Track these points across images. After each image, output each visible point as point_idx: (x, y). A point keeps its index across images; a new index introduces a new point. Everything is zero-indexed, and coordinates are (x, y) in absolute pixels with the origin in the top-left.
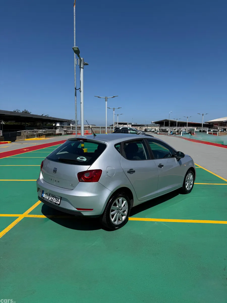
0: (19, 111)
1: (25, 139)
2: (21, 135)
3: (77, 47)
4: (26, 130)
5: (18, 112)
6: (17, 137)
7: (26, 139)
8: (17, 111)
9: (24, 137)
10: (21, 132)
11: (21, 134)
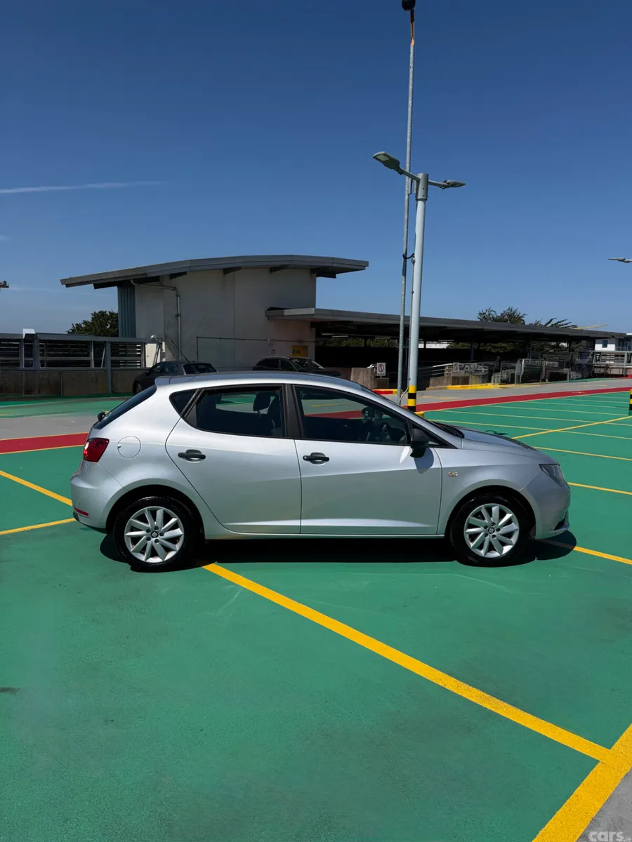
0: (493, 313)
1: (448, 384)
2: (443, 375)
3: (383, 152)
4: (454, 363)
5: (489, 314)
6: (432, 380)
7: (450, 387)
8: (487, 313)
9: (447, 380)
10: (444, 367)
11: (443, 371)
